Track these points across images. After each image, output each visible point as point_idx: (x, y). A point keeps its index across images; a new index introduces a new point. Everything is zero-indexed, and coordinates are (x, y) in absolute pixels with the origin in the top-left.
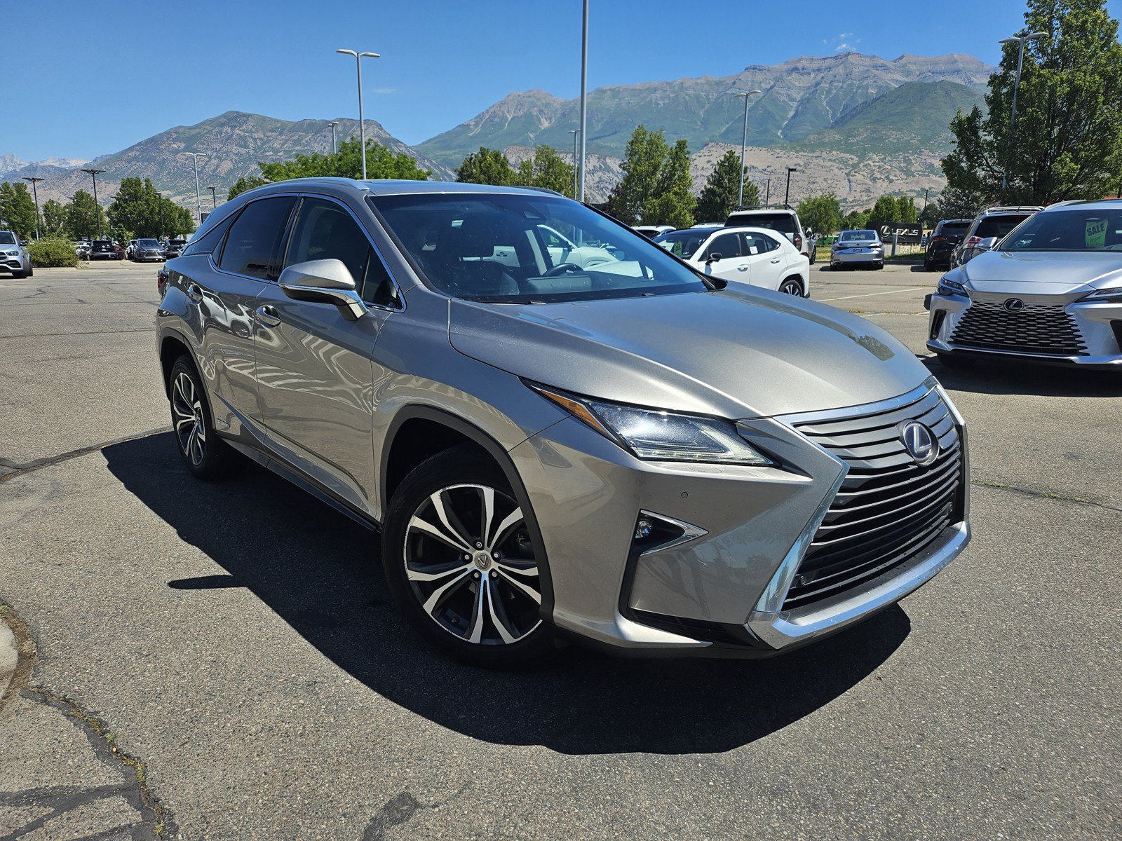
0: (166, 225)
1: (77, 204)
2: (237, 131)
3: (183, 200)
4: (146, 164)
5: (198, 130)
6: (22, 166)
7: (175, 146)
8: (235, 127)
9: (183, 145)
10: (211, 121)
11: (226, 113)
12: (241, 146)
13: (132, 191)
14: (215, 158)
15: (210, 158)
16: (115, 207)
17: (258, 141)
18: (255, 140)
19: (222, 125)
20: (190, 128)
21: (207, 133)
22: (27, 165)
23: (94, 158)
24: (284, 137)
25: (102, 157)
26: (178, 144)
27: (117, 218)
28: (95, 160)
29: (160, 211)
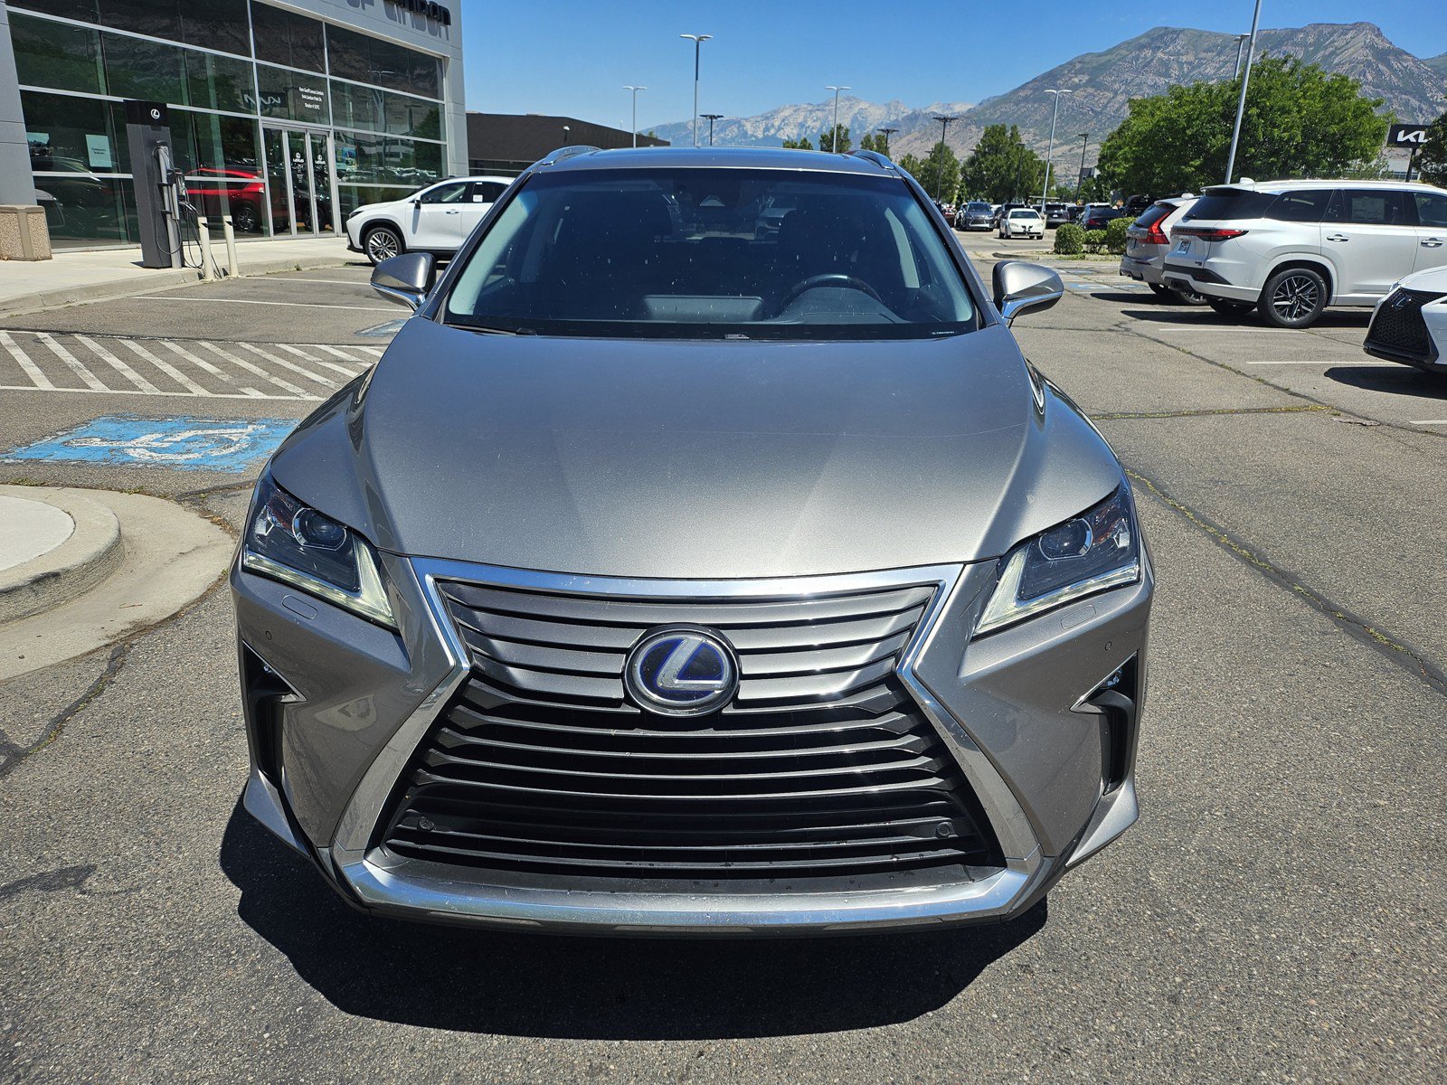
0: (1022, 184)
1: (933, 160)
2: (1160, 55)
3: (1070, 151)
4: (1036, 105)
5: (1108, 57)
6: (905, 115)
7: (1076, 80)
8: (1159, 48)
9: (1085, 78)
10: (1129, 43)
11: (1151, 31)
12: (1160, 75)
13: (996, 142)
14: (1122, 93)
15: (1116, 93)
16: (972, 162)
17: (1185, 66)
18: (1181, 64)
19: (1142, 47)
20: (1100, 55)
21: (1119, 60)
22: (911, 112)
23: (980, 101)
24: (1222, 58)
25: (989, 100)
26: (1080, 77)
27: (970, 176)
28: (981, 104)
29: (1019, 166)
